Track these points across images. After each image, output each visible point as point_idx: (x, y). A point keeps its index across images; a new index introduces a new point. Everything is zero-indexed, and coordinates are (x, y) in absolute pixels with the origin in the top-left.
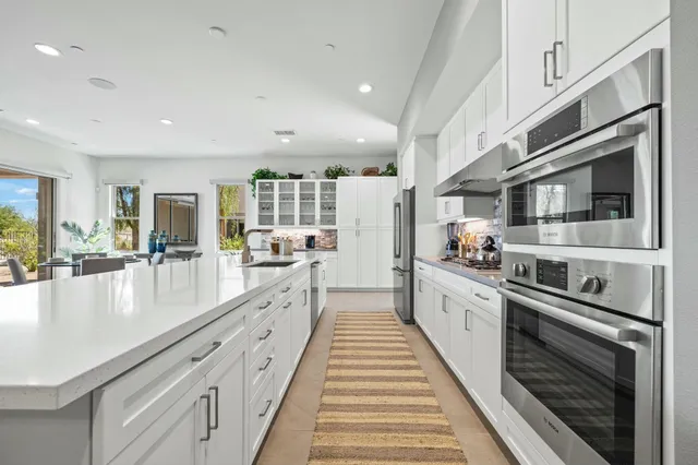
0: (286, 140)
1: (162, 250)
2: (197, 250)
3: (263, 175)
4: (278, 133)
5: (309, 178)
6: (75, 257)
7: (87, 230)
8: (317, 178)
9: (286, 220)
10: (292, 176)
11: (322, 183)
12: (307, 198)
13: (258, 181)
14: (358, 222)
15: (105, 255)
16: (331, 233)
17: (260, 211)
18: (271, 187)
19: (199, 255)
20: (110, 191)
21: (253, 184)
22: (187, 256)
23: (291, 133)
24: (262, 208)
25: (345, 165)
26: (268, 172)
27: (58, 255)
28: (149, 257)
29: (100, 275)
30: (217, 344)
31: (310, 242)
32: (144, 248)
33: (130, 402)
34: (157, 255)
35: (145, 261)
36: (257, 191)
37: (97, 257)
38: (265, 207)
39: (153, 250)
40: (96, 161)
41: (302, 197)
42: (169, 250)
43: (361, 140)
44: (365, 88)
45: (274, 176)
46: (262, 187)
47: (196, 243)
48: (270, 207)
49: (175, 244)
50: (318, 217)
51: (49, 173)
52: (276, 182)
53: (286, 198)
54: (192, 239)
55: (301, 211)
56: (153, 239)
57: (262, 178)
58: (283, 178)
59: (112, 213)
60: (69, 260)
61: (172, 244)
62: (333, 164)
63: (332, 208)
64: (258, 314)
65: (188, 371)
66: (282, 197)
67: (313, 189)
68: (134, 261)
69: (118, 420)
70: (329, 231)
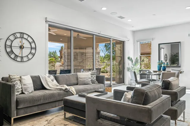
20: (139, 44)
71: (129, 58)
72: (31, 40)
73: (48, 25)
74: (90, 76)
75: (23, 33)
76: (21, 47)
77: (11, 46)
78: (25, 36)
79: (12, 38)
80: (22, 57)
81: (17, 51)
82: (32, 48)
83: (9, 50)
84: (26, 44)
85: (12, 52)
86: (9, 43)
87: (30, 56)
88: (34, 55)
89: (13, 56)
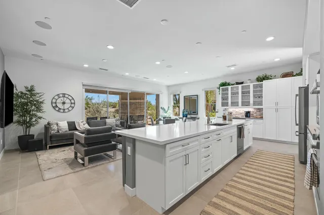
0: (233, 68)
1: (186, 117)
2: (198, 116)
3: (223, 84)
4: (228, 67)
5: (247, 83)
6: (164, 118)
7: (166, 110)
8: (252, 82)
9: (235, 104)
10: (238, 83)
11: (254, 85)
12: (245, 93)
13: (221, 88)
14: (277, 104)
15: (170, 118)
16: (260, 110)
17: (222, 101)
18: (227, 89)
19: (198, 118)
20: (172, 96)
21: (219, 89)
22: (194, 119)
23: (235, 65)
24: (223, 99)
25: (268, 74)
26: (226, 83)
27: (160, 117)
28: (182, 118)
29: (170, 124)
30: (188, 144)
31: (248, 114)
32: (181, 116)
33: (171, 148)
34: (185, 118)
35: (181, 120)
36: (221, 92)
37: (169, 118)
38: (224, 98)
39: (184, 116)
40: (168, 87)
41: (243, 93)
42: (189, 116)
43: (277, 60)
44: (270, 39)
45: (229, 84)
46: (223, 90)
47: (197, 114)
48: (227, 99)
49: (191, 114)
50: (251, 102)
51: (158, 93)
52: (230, 87)
53: (235, 94)
54: (196, 112)
55: (242, 99)
56: (183, 112)
57: (223, 86)
58: (233, 85)
59: (172, 104)
60: (162, 119)
61: (189, 114)
62: (261, 74)
63: (260, 97)
64: (204, 140)
65: (181, 148)
66: (232, 94)
67: (249, 88)
68: (178, 120)
69: (169, 151)
70: (259, 109)
71: (161, 108)
72: (70, 98)
73: (84, 90)
74: (115, 122)
75: (65, 94)
76: (64, 103)
77: (56, 103)
78: (66, 96)
79: (56, 97)
80: (64, 110)
81: (60, 106)
82: (71, 103)
83: (54, 105)
84: (67, 101)
85: (57, 106)
86: (54, 101)
87: (70, 109)
88: (73, 108)
89: (57, 109)
